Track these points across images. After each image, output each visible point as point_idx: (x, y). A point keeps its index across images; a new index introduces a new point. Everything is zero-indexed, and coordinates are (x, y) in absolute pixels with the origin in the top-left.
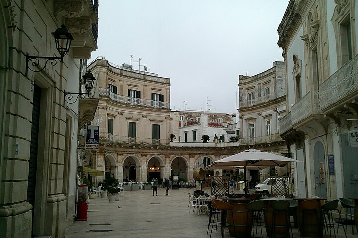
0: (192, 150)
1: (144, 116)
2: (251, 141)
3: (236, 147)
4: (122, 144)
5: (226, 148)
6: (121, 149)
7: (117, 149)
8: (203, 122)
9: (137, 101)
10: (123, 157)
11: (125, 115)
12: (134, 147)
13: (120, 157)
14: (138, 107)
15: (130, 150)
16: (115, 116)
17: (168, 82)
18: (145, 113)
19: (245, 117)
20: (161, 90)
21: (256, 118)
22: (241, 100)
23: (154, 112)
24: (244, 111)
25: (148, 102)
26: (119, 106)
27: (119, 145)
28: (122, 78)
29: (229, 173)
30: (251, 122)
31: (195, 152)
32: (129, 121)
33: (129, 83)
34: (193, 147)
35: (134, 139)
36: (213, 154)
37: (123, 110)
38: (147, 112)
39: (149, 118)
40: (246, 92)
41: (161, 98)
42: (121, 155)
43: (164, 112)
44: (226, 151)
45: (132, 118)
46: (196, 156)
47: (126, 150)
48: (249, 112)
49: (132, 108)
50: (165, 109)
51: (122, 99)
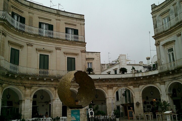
0: (110, 82)
1: (57, 49)
2: (171, 66)
3: (155, 75)
4: (29, 76)
5: (144, 77)
6: (29, 82)
7: (24, 82)
8: (122, 61)
9: (50, 33)
10: (32, 90)
11: (35, 47)
12: (45, 79)
13: (28, 91)
14: (51, 39)
15: (41, 83)
16: (21, 47)
17: (82, 18)
18: (59, 45)
19: (162, 43)
20: (75, 25)
21: (174, 41)
22: (155, 27)
23: (68, 46)
24: (161, 37)
25: (62, 35)
26: (27, 37)
27: (26, 76)
28: (31, 10)
29: (150, 104)
30: (169, 47)
31: (113, 83)
32: (39, 53)
33: (40, 16)
34: (110, 79)
35: (45, 71)
36: (131, 85)
37: (32, 41)
38: (61, 45)
39: (63, 50)
40: (161, 18)
41: (76, 32)
42: (30, 88)
43: (80, 45)
44: (145, 81)
45: (44, 50)
46: (115, 88)
47: (35, 83)
48: (167, 36)
49: (43, 40)
50: (80, 42)
51: (32, 30)
